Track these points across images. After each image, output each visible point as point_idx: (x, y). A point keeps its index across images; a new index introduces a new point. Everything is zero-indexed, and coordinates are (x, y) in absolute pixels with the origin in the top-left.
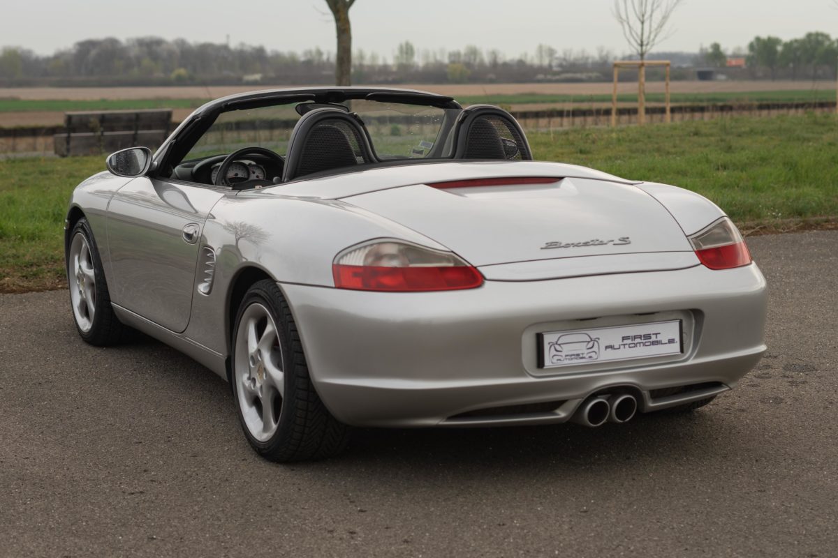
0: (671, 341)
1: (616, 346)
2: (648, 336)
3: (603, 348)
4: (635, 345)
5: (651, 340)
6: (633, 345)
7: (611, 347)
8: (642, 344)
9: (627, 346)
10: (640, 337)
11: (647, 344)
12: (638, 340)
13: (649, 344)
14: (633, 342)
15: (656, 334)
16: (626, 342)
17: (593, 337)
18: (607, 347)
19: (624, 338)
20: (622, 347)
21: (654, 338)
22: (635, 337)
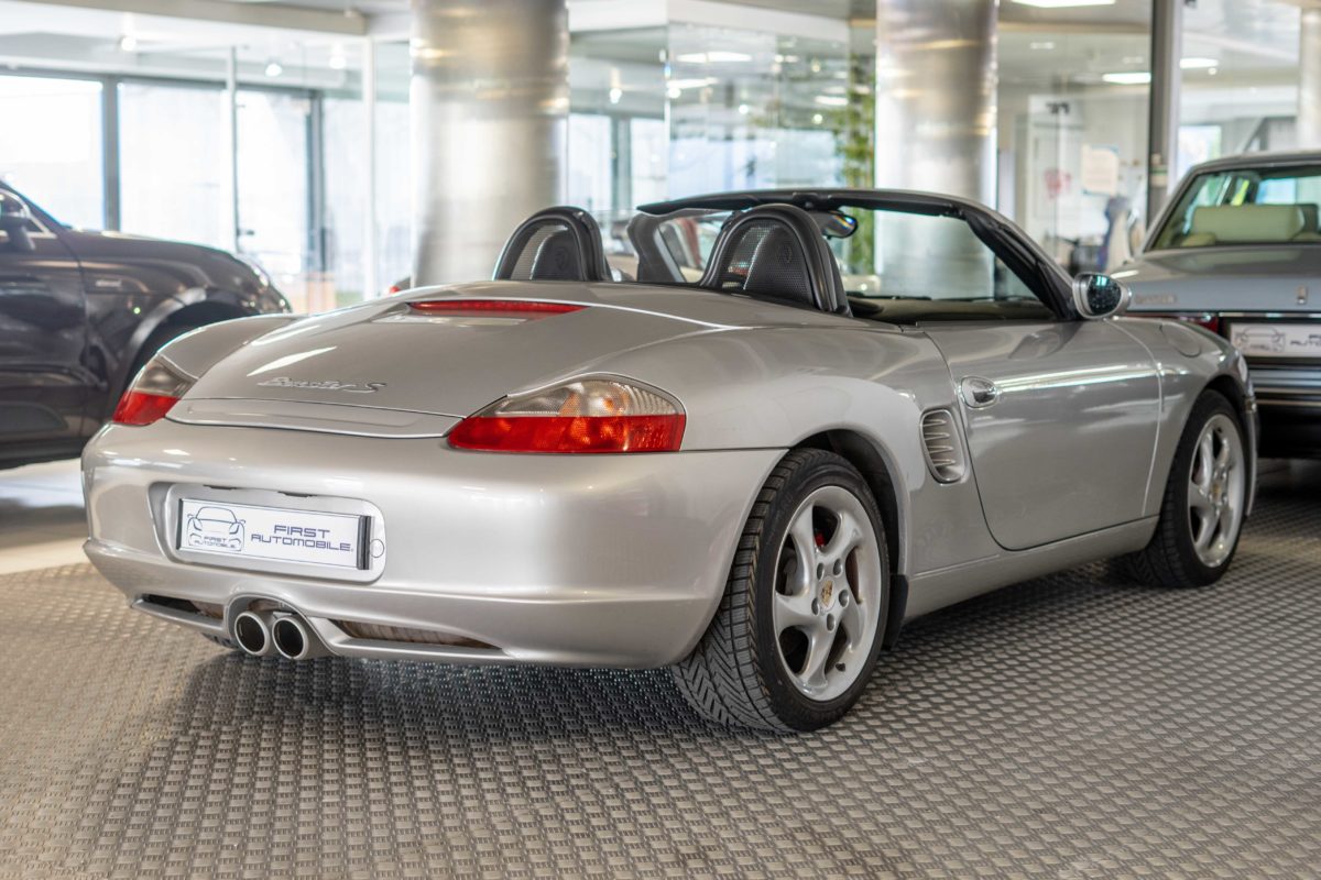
0: (344, 547)
1: (266, 538)
2: (311, 532)
3: (248, 537)
4: (293, 542)
5: (315, 539)
6: (289, 541)
7: (260, 538)
8: (301, 542)
9: (280, 541)
10: (300, 530)
11: (308, 543)
12: (296, 535)
13: (312, 544)
14: (289, 536)
15: (324, 531)
16: (279, 534)
17: (238, 519)
18: (253, 537)
19: (277, 528)
20: (274, 540)
21: (319, 537)
22: (293, 530)
